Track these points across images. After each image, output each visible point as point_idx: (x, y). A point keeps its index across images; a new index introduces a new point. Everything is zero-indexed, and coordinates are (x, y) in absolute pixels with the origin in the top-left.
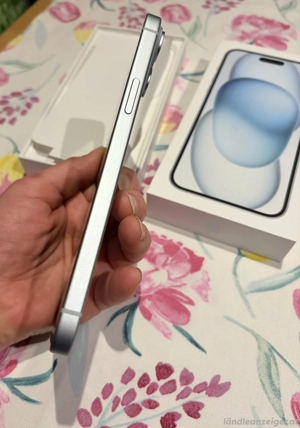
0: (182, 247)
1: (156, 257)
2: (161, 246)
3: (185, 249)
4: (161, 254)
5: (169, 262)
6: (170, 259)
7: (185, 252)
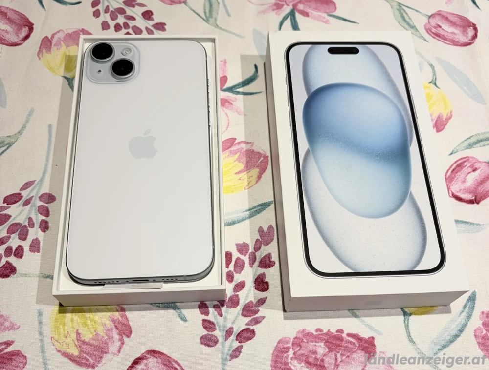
0: (344, 335)
1: (322, 360)
2: (322, 344)
3: (349, 335)
4: (326, 354)
5: (339, 360)
6: (339, 355)
7: (351, 339)
